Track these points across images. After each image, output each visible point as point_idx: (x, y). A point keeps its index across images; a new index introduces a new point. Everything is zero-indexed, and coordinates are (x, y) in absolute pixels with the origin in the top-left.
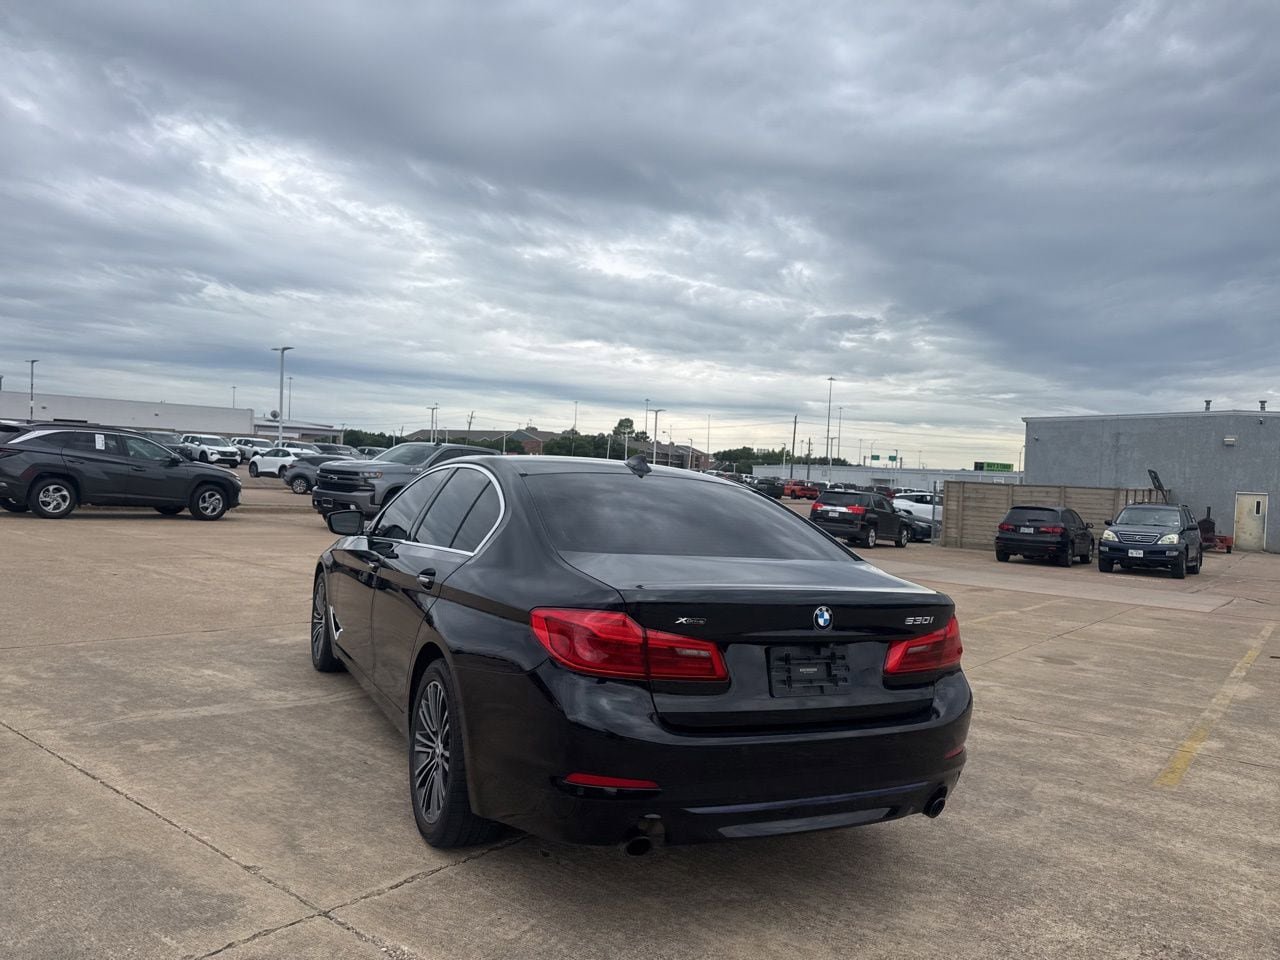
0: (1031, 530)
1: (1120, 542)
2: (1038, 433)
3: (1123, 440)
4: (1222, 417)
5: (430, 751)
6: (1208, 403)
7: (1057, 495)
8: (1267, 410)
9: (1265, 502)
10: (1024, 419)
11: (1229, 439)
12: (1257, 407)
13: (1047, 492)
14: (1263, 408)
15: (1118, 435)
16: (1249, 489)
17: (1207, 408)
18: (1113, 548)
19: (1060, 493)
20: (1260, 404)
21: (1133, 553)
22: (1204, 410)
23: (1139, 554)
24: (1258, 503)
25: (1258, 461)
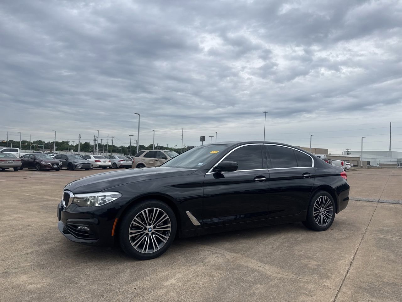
5: (319, 213)
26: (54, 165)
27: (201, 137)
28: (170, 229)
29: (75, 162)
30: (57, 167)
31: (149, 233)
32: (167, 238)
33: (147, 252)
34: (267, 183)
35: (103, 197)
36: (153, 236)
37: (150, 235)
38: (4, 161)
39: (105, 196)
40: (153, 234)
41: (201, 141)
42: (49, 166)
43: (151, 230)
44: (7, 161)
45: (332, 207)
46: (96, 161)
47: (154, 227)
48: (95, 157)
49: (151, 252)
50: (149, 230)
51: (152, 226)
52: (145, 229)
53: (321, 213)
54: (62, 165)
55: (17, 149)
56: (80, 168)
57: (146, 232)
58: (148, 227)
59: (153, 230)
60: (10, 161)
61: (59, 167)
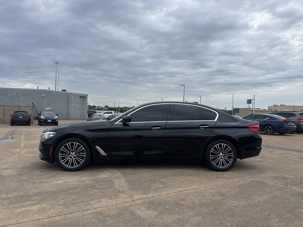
0: (22, 117)
1: (45, 118)
3: (19, 95)
4: (42, 90)
5: (217, 157)
6: (38, 87)
7: (18, 108)
8: (50, 89)
9: (51, 109)
11: (44, 95)
13: (15, 107)
14: (49, 89)
15: (18, 93)
16: (48, 106)
17: (38, 88)
18: (44, 120)
19: (18, 107)
21: (49, 121)
22: (37, 89)
23: (50, 121)
25: (49, 100)
27: (247, 100)
28: (85, 156)
31: (72, 156)
32: (83, 161)
33: (70, 167)
34: (162, 131)
35: (48, 135)
36: (75, 159)
37: (73, 158)
39: (50, 134)
40: (74, 157)
41: (247, 104)
43: (73, 155)
44: (99, 119)
45: (232, 153)
47: (75, 154)
49: (72, 167)
50: (72, 155)
51: (74, 153)
52: (70, 154)
53: (220, 157)
55: (112, 112)
57: (70, 156)
58: (71, 153)
59: (75, 155)
60: (101, 119)
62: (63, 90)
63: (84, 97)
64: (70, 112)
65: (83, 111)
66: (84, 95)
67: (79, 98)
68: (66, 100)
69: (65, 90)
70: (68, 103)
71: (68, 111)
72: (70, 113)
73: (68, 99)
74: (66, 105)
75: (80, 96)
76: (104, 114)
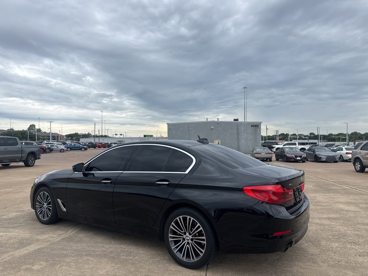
2: (171, 127)
3: (190, 128)
4: (211, 122)
5: (182, 239)
8: (219, 120)
9: (220, 142)
10: (167, 124)
11: (212, 127)
12: (217, 120)
14: (218, 120)
15: (189, 127)
16: (217, 139)
17: (207, 120)
20: (217, 119)
24: (219, 142)
25: (218, 132)
26: (297, 157)
28: (51, 208)
29: (319, 155)
30: (300, 159)
31: (44, 207)
32: (50, 214)
37: (45, 209)
38: (258, 153)
42: (292, 158)
44: (261, 153)
46: (347, 153)
47: (47, 205)
48: (347, 149)
49: (43, 219)
54: (306, 157)
55: (296, 143)
56: (324, 160)
60: (263, 154)
61: (302, 159)
62: (235, 120)
63: (256, 126)
64: (240, 144)
65: (256, 143)
66: (256, 123)
67: (251, 128)
68: (236, 131)
69: (237, 119)
70: (238, 134)
71: (238, 144)
72: (240, 146)
73: (238, 129)
74: (236, 136)
75: (252, 125)
76: (284, 146)
